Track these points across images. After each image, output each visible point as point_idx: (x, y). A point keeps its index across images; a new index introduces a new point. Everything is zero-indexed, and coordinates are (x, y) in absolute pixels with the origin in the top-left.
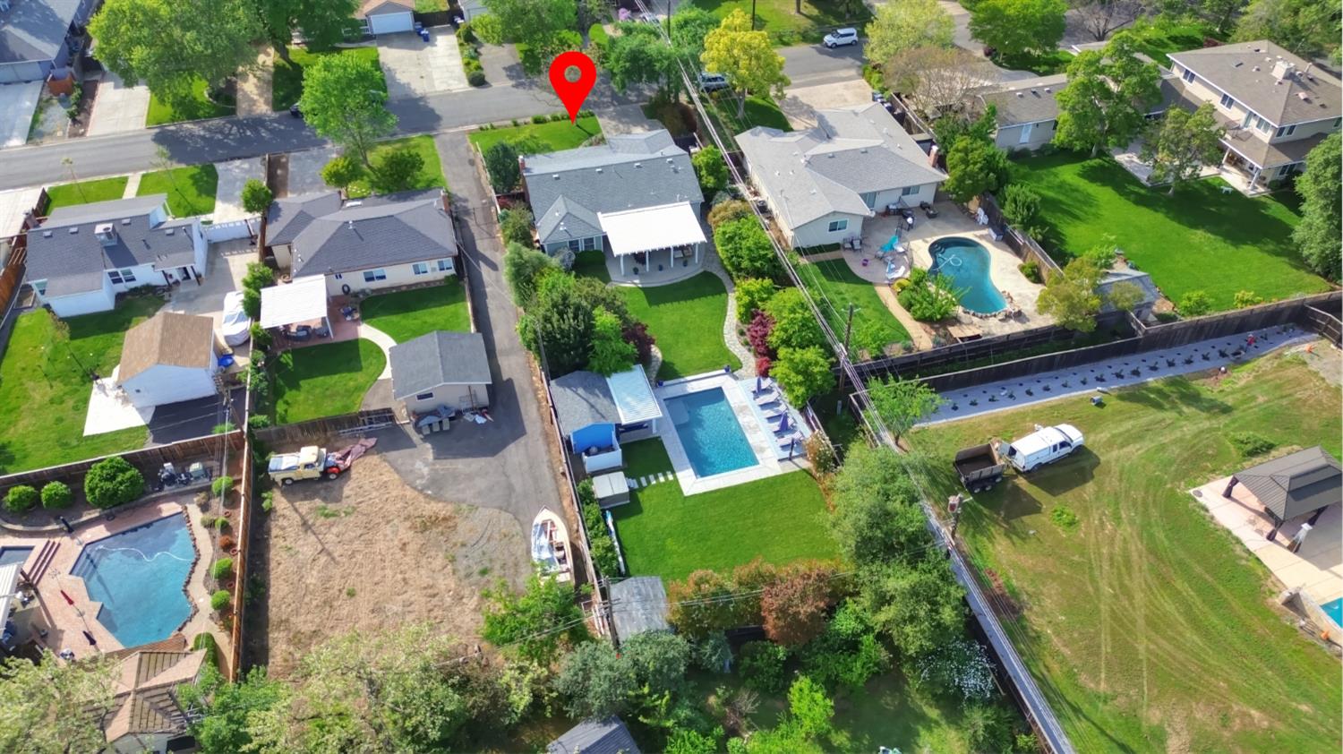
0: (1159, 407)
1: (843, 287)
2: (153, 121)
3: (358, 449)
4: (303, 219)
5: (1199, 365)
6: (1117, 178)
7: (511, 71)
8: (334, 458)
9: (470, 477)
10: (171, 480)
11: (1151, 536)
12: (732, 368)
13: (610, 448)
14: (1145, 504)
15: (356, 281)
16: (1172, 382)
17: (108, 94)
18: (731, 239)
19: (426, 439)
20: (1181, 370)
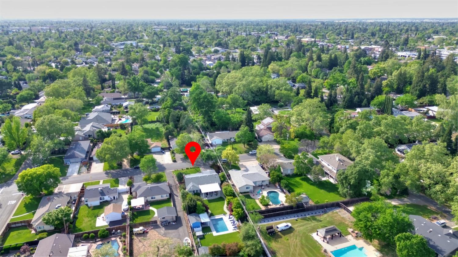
0: (308, 221)
1: (249, 200)
2: (105, 170)
3: (150, 228)
4: (139, 187)
5: (318, 214)
6: (307, 180)
7: (182, 159)
8: (145, 229)
9: (172, 233)
10: (114, 234)
11: (302, 242)
12: (225, 214)
13: (199, 227)
14: (302, 237)
15: (149, 199)
16: (311, 217)
17: (94, 165)
18: (225, 189)
19: (163, 227)
20: (314, 215)
